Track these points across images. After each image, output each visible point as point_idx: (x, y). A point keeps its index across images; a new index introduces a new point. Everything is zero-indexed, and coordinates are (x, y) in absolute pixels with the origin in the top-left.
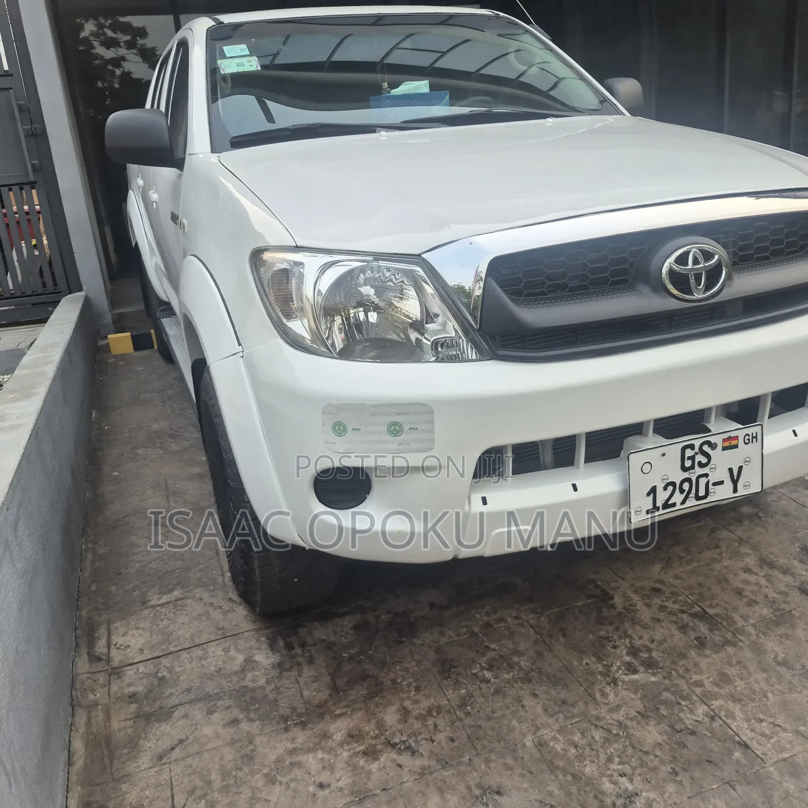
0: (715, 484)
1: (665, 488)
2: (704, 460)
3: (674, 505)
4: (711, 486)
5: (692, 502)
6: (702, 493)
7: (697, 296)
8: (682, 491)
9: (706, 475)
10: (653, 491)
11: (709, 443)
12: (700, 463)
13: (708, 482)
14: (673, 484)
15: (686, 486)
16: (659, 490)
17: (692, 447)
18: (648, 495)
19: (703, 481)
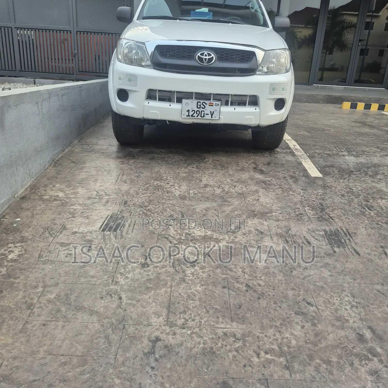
0: (206, 114)
1: (192, 111)
2: (203, 107)
3: (194, 116)
4: (205, 115)
5: (199, 117)
6: (202, 116)
7: (205, 64)
8: (197, 113)
9: (204, 111)
10: (188, 111)
11: (205, 103)
12: (202, 107)
13: (204, 113)
14: (195, 111)
15: (198, 112)
16: (190, 111)
17: (200, 102)
18: (187, 111)
19: (203, 113)
